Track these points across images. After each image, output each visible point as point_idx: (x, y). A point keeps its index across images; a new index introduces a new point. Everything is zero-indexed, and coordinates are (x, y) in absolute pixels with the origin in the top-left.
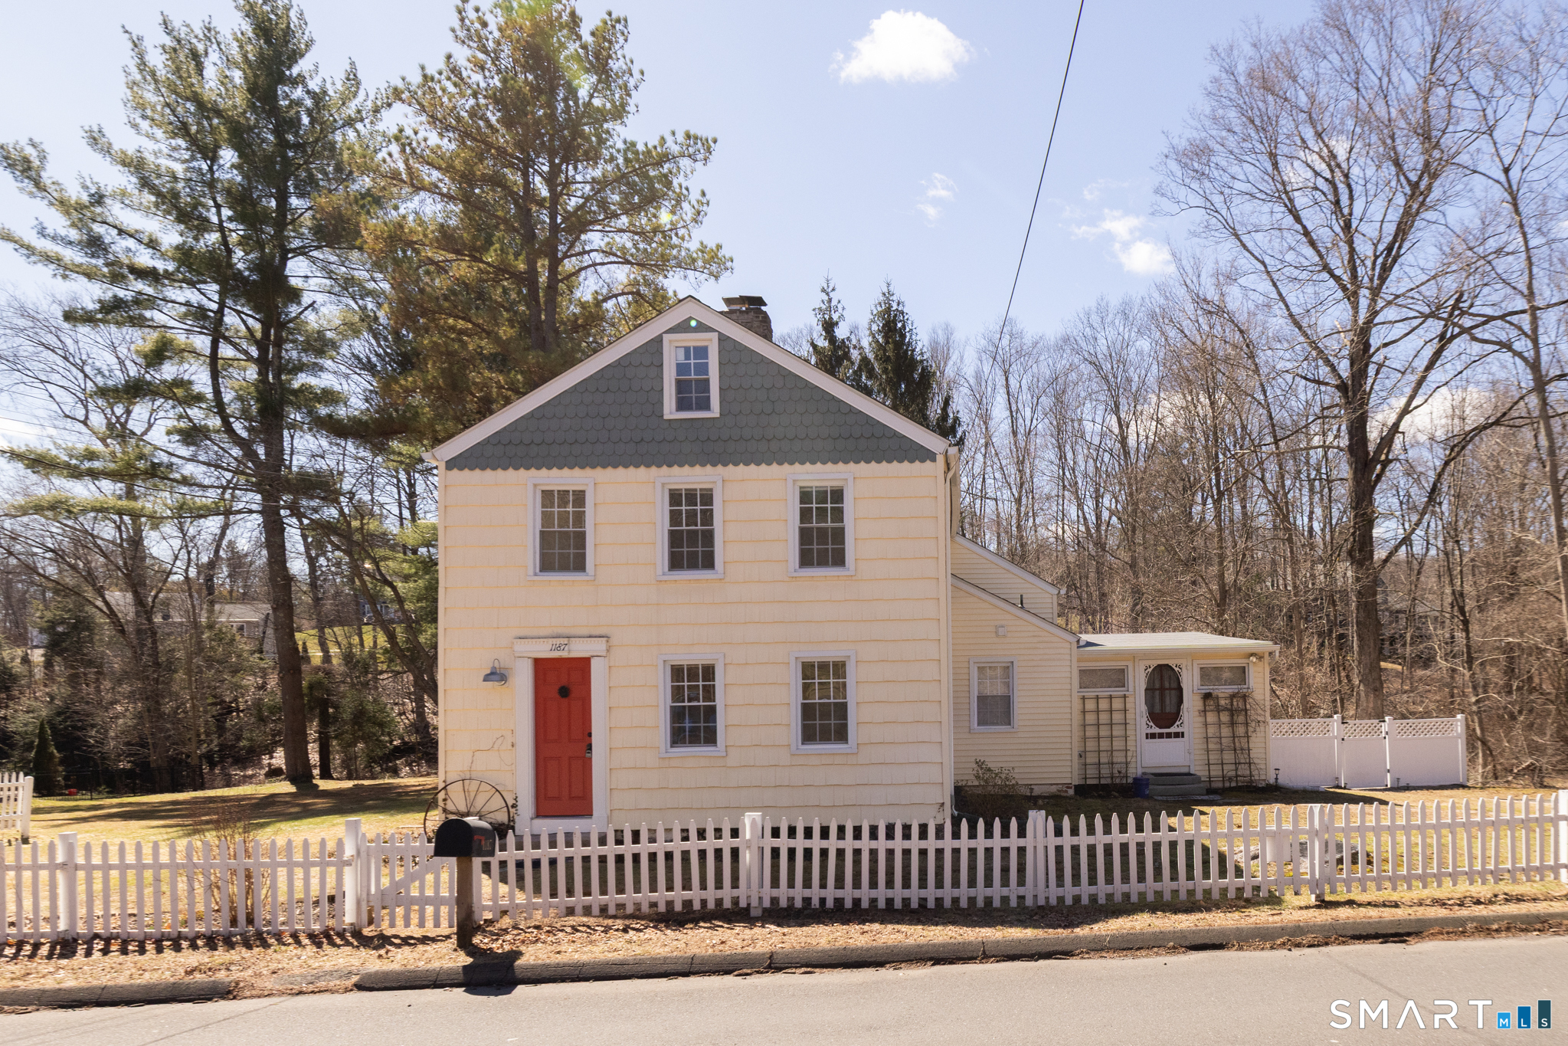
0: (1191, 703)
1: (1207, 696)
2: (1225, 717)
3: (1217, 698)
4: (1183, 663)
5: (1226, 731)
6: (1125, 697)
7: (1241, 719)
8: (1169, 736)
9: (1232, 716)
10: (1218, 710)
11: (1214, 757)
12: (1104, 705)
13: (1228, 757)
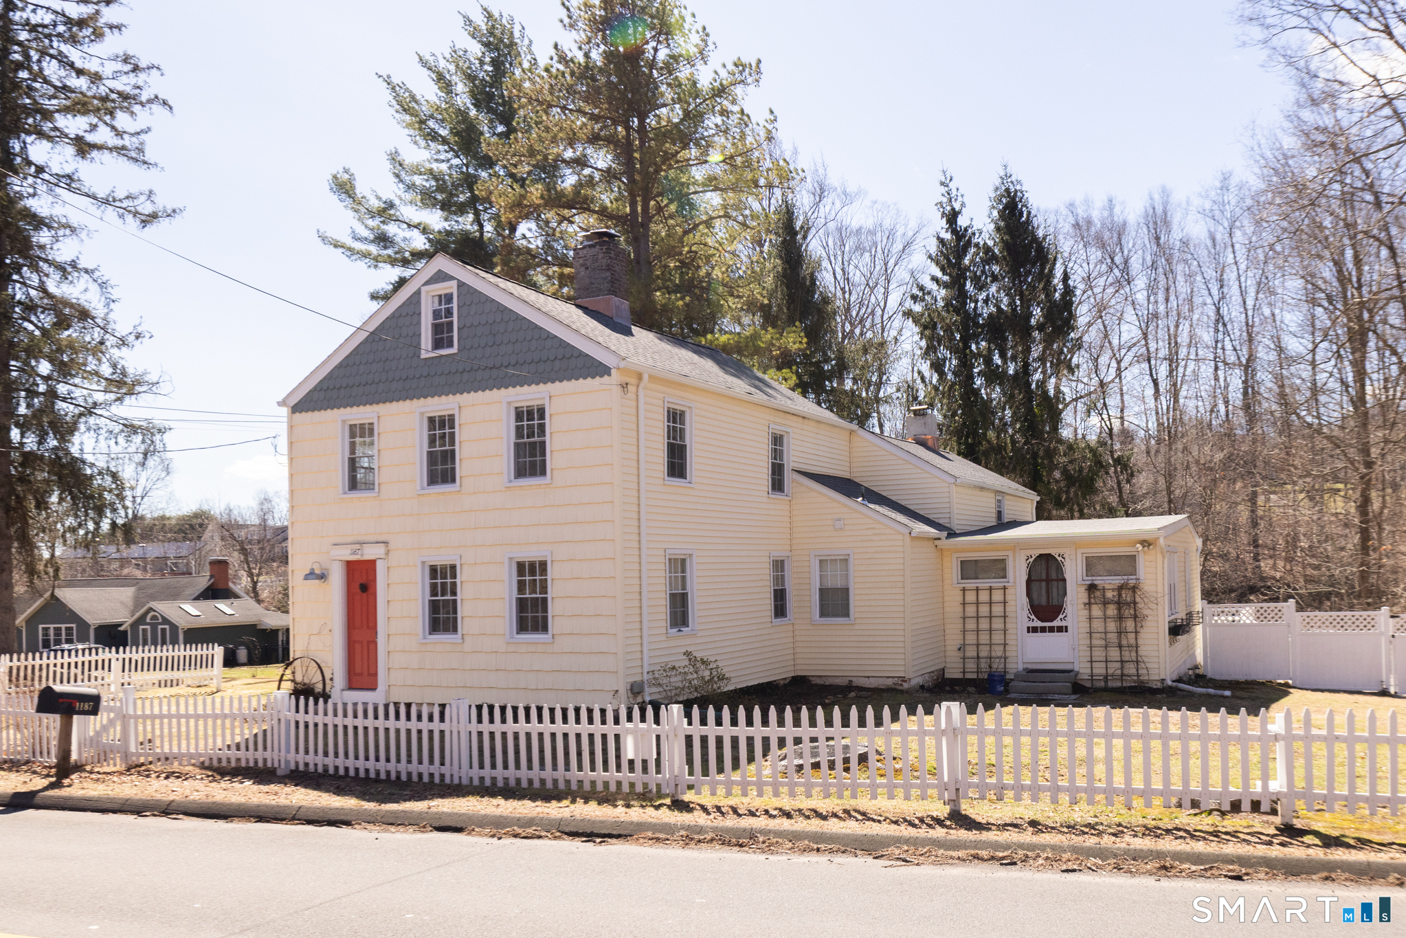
0: (1075, 596)
1: (1092, 588)
2: (1112, 610)
3: (1104, 589)
4: (1067, 552)
5: (1112, 626)
6: (1005, 588)
7: (1128, 612)
8: (1051, 630)
9: (1119, 609)
10: (1105, 603)
11: (1099, 654)
12: (984, 596)
13: (1114, 654)
